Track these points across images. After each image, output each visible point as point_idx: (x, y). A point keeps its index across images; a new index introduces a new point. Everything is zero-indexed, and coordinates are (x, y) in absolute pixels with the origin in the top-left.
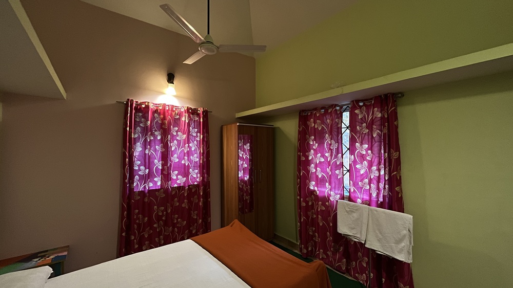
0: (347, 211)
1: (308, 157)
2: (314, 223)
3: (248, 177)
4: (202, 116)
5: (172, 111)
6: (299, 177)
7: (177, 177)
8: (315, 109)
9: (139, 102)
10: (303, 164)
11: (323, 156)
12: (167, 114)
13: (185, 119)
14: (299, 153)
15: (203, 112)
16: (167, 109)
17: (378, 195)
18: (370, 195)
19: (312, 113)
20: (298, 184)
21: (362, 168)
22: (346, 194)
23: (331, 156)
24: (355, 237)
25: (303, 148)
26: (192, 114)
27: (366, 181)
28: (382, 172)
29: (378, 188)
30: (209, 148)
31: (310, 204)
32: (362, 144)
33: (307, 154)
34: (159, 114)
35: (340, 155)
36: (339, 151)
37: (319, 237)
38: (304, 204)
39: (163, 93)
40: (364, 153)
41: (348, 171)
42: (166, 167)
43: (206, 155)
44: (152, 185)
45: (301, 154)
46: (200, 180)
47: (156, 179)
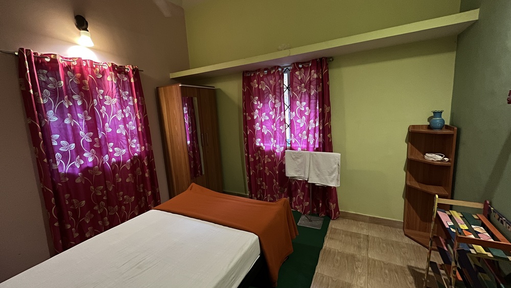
0: (293, 158)
1: (253, 116)
2: (261, 174)
4: (132, 75)
5: (92, 67)
6: (246, 136)
7: (113, 150)
8: (259, 70)
9: (39, 54)
10: (249, 123)
11: (268, 114)
12: (85, 72)
13: (110, 78)
14: (245, 114)
15: (133, 71)
16: (85, 65)
17: (314, 142)
18: (308, 143)
19: (255, 74)
20: (245, 143)
21: (301, 122)
22: (289, 146)
23: (276, 113)
24: (300, 177)
25: (248, 108)
26: (120, 73)
27: (305, 132)
28: (317, 124)
29: (315, 138)
30: (146, 113)
31: (257, 158)
32: (301, 102)
33: (252, 114)
34: (74, 72)
35: (283, 112)
36: (282, 109)
37: (266, 185)
38: (252, 160)
39: (75, 44)
40: (303, 109)
41: (288, 126)
42: (96, 139)
43: (145, 121)
44: (82, 162)
45: (247, 114)
46: (141, 150)
47: (85, 155)
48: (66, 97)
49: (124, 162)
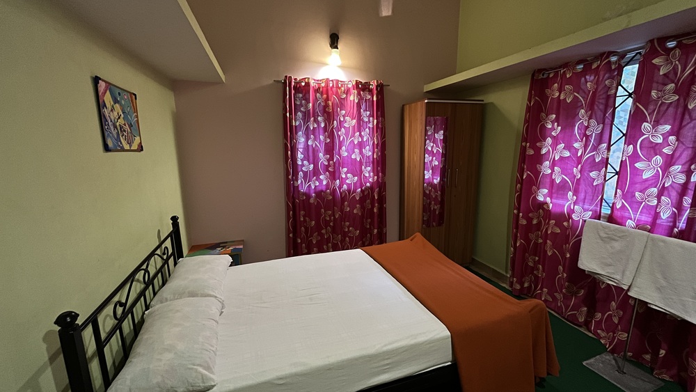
0: (602, 239)
1: (540, 149)
2: (538, 250)
3: (439, 179)
4: (375, 92)
5: (338, 87)
6: (520, 181)
7: (346, 176)
9: (298, 79)
10: (529, 160)
11: (569, 147)
12: (330, 92)
13: (353, 98)
14: (524, 144)
15: (377, 86)
16: (331, 85)
17: (676, 216)
18: (656, 216)
19: (556, 73)
20: (517, 192)
21: (648, 169)
22: (606, 211)
23: (586, 147)
24: (610, 278)
26: (363, 91)
27: (655, 190)
29: (679, 206)
30: (384, 137)
31: (535, 222)
32: (656, 124)
34: (322, 94)
35: (604, 145)
36: (604, 138)
37: (543, 271)
38: (523, 222)
39: (325, 64)
40: (659, 140)
41: (617, 173)
42: (331, 162)
43: (382, 147)
44: (317, 184)
45: (528, 144)
46: (373, 180)
47: (321, 177)
48: (312, 119)
49: (355, 191)
